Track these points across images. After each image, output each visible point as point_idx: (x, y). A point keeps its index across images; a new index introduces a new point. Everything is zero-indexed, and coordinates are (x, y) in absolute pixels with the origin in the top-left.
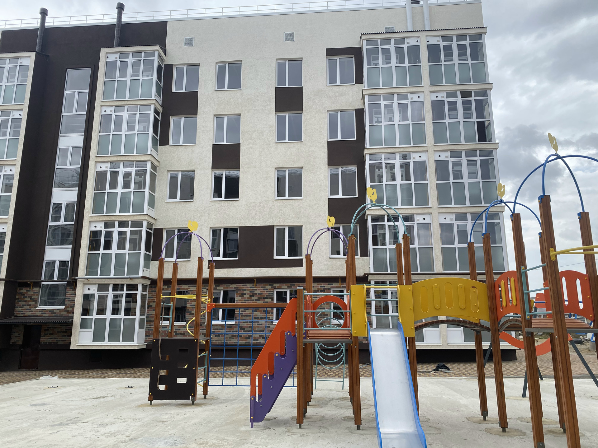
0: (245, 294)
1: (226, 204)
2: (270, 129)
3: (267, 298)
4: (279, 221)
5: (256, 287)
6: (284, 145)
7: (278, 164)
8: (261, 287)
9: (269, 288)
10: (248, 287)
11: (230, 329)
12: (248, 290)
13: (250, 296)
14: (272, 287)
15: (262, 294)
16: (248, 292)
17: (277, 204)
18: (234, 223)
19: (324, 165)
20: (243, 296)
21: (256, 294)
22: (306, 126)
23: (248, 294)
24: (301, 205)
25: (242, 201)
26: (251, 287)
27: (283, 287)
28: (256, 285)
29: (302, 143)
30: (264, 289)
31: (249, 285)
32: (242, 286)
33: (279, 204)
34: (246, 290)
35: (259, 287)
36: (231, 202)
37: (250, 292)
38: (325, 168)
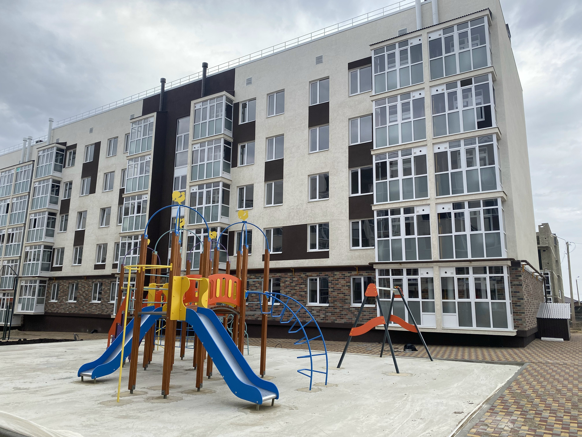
0: (287, 281)
1: (274, 209)
2: (305, 142)
3: (302, 284)
4: (311, 220)
5: (295, 276)
6: (315, 155)
7: (310, 172)
8: (298, 276)
9: (303, 276)
10: (289, 276)
11: (277, 309)
12: (289, 278)
13: (290, 283)
14: (305, 275)
15: (298, 281)
16: (288, 279)
17: (310, 205)
18: (279, 224)
19: (345, 168)
20: (285, 283)
21: (294, 281)
22: (332, 135)
23: (289, 281)
24: (328, 205)
25: (285, 205)
26: (290, 276)
27: (313, 275)
28: (294, 274)
29: (328, 151)
30: (300, 277)
31: (289, 274)
32: (285, 274)
33: (311, 205)
34: (287, 278)
35: (296, 276)
36: (277, 207)
37: (290, 279)
38: (346, 170)
